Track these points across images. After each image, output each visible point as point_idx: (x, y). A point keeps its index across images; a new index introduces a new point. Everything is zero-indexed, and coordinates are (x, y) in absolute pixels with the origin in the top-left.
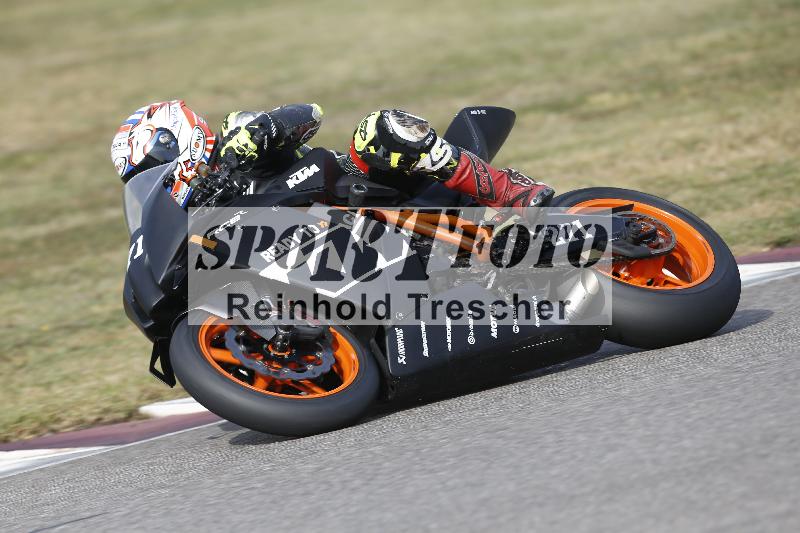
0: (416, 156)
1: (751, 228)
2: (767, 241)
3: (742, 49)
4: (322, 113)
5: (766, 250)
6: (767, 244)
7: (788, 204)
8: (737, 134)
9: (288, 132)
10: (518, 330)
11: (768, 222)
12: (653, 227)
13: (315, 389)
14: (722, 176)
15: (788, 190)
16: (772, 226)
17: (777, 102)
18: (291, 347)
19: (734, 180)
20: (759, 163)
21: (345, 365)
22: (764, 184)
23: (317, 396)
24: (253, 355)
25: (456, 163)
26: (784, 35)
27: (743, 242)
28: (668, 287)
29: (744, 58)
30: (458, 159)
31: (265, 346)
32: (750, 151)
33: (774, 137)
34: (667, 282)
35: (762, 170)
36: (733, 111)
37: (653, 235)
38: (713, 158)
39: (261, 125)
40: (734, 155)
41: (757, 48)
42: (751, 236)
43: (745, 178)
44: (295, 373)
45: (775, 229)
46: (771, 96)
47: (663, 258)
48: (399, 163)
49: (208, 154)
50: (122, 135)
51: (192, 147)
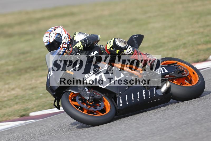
0: (123, 51)
1: (14, 112)
2: (19, 115)
3: (9, 65)
4: (100, 38)
5: (18, 118)
6: (19, 116)
7: (24, 106)
8: (9, 88)
9: (91, 43)
10: (150, 97)
11: (19, 110)
12: (183, 69)
13: (100, 113)
14: (6, 99)
15: (24, 102)
16: (20, 111)
17: (20, 79)
18: (93, 102)
19: (9, 100)
20: (16, 95)
21: (107, 107)
22: (17, 100)
23: (101, 115)
24: (83, 103)
25: (133, 52)
26: (20, 61)
27: (12, 116)
28: (186, 85)
29: (10, 68)
30: (134, 51)
31: (86, 101)
32: (13, 92)
33: (19, 88)
34: (186, 84)
35: (16, 97)
36: (8, 82)
37: (183, 71)
38: (3, 94)
39: (84, 41)
40: (9, 93)
41: (14, 65)
42: (14, 114)
43: (12, 99)
44: (94, 109)
45: (21, 112)
46: (18, 77)
47: (185, 78)
48: (119, 52)
49: (69, 41)
50: (47, 34)
51: (66, 39)
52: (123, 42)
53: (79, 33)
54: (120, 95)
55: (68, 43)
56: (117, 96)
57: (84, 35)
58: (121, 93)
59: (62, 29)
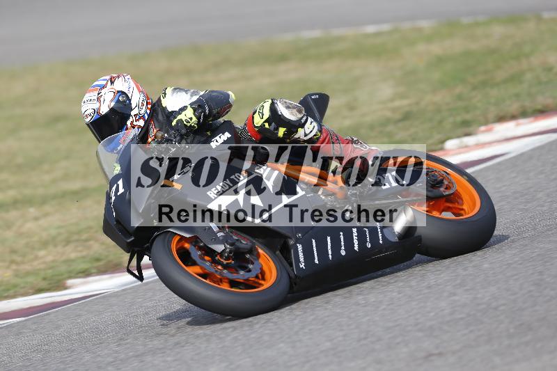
4: (235, 99)
9: (215, 112)
10: (370, 246)
18: (233, 257)
25: (320, 135)
30: (321, 132)
39: (198, 106)
48: (284, 134)
49: (148, 111)
50: (92, 94)
51: (140, 105)
52: (294, 108)
53: (175, 89)
54: (298, 240)
55: (146, 115)
56: (292, 242)
57: (189, 94)
58: (300, 235)
59: (131, 80)
